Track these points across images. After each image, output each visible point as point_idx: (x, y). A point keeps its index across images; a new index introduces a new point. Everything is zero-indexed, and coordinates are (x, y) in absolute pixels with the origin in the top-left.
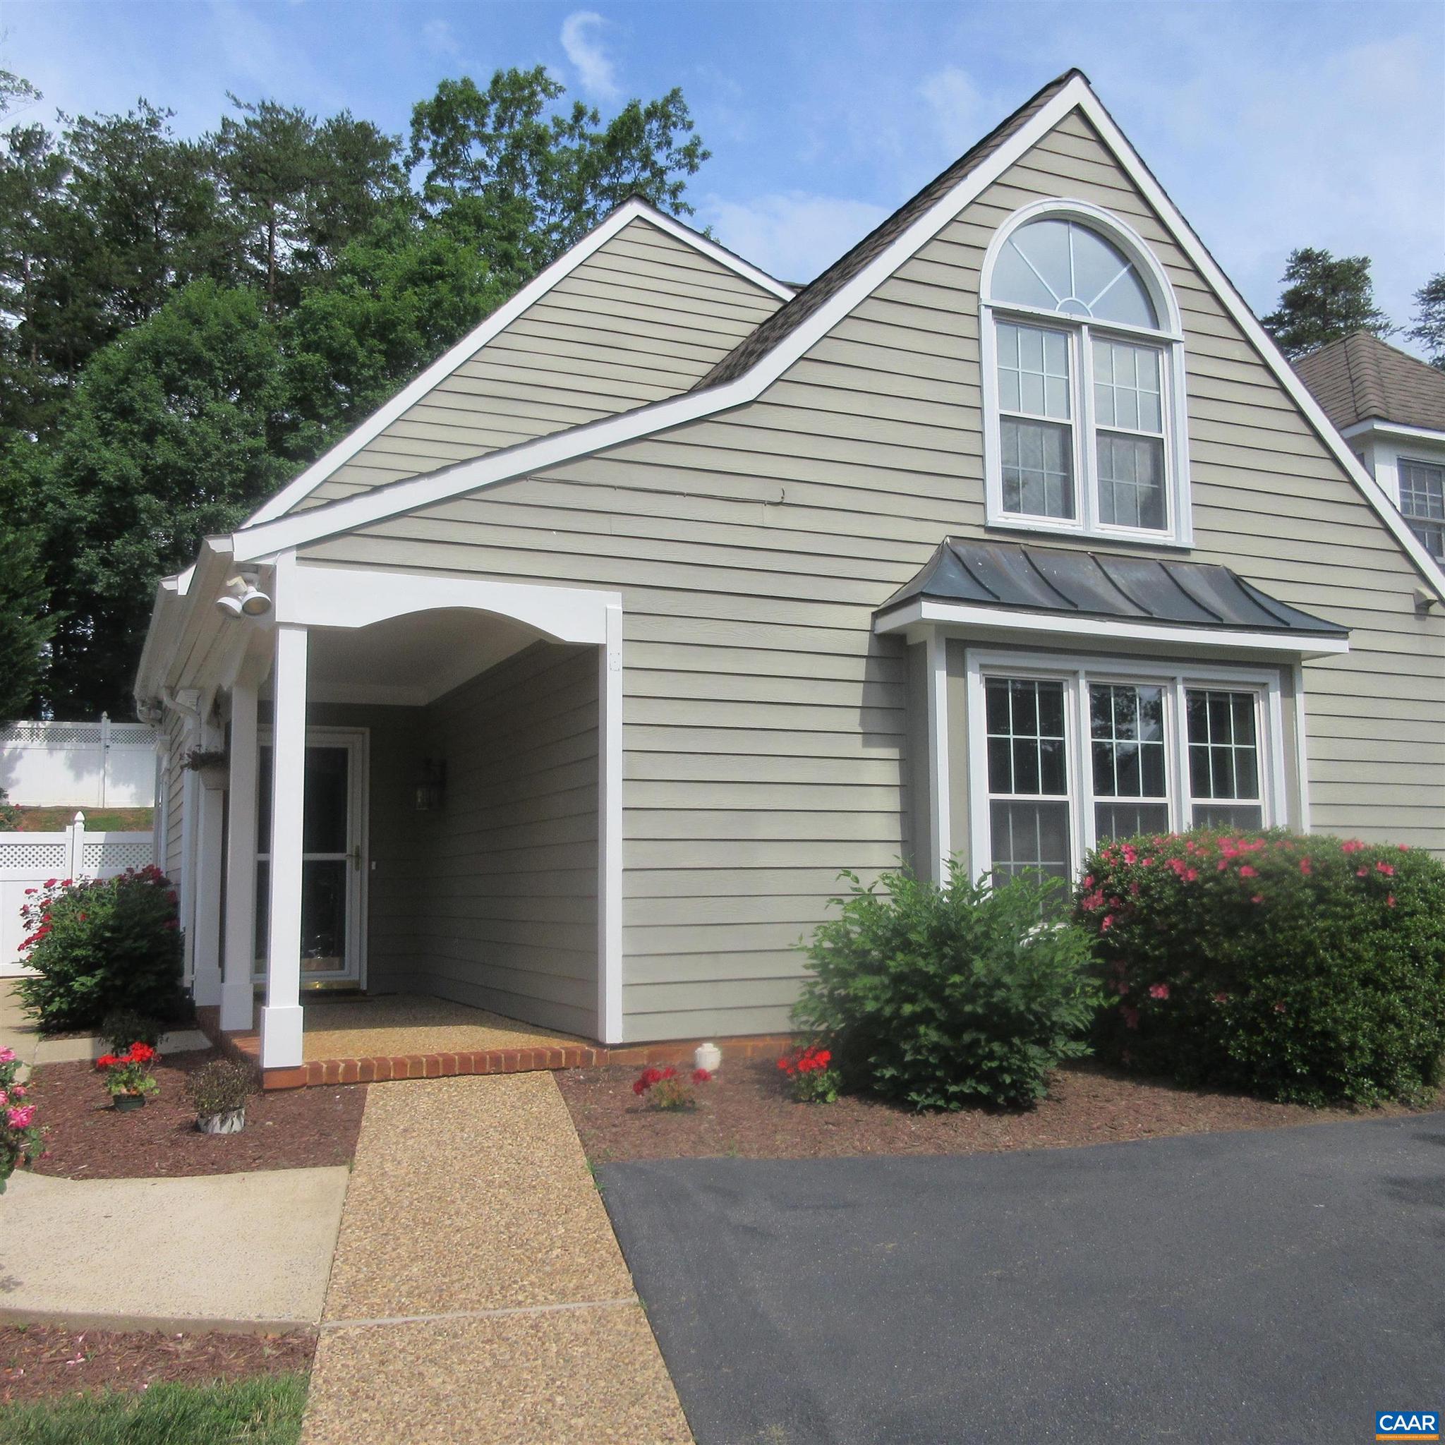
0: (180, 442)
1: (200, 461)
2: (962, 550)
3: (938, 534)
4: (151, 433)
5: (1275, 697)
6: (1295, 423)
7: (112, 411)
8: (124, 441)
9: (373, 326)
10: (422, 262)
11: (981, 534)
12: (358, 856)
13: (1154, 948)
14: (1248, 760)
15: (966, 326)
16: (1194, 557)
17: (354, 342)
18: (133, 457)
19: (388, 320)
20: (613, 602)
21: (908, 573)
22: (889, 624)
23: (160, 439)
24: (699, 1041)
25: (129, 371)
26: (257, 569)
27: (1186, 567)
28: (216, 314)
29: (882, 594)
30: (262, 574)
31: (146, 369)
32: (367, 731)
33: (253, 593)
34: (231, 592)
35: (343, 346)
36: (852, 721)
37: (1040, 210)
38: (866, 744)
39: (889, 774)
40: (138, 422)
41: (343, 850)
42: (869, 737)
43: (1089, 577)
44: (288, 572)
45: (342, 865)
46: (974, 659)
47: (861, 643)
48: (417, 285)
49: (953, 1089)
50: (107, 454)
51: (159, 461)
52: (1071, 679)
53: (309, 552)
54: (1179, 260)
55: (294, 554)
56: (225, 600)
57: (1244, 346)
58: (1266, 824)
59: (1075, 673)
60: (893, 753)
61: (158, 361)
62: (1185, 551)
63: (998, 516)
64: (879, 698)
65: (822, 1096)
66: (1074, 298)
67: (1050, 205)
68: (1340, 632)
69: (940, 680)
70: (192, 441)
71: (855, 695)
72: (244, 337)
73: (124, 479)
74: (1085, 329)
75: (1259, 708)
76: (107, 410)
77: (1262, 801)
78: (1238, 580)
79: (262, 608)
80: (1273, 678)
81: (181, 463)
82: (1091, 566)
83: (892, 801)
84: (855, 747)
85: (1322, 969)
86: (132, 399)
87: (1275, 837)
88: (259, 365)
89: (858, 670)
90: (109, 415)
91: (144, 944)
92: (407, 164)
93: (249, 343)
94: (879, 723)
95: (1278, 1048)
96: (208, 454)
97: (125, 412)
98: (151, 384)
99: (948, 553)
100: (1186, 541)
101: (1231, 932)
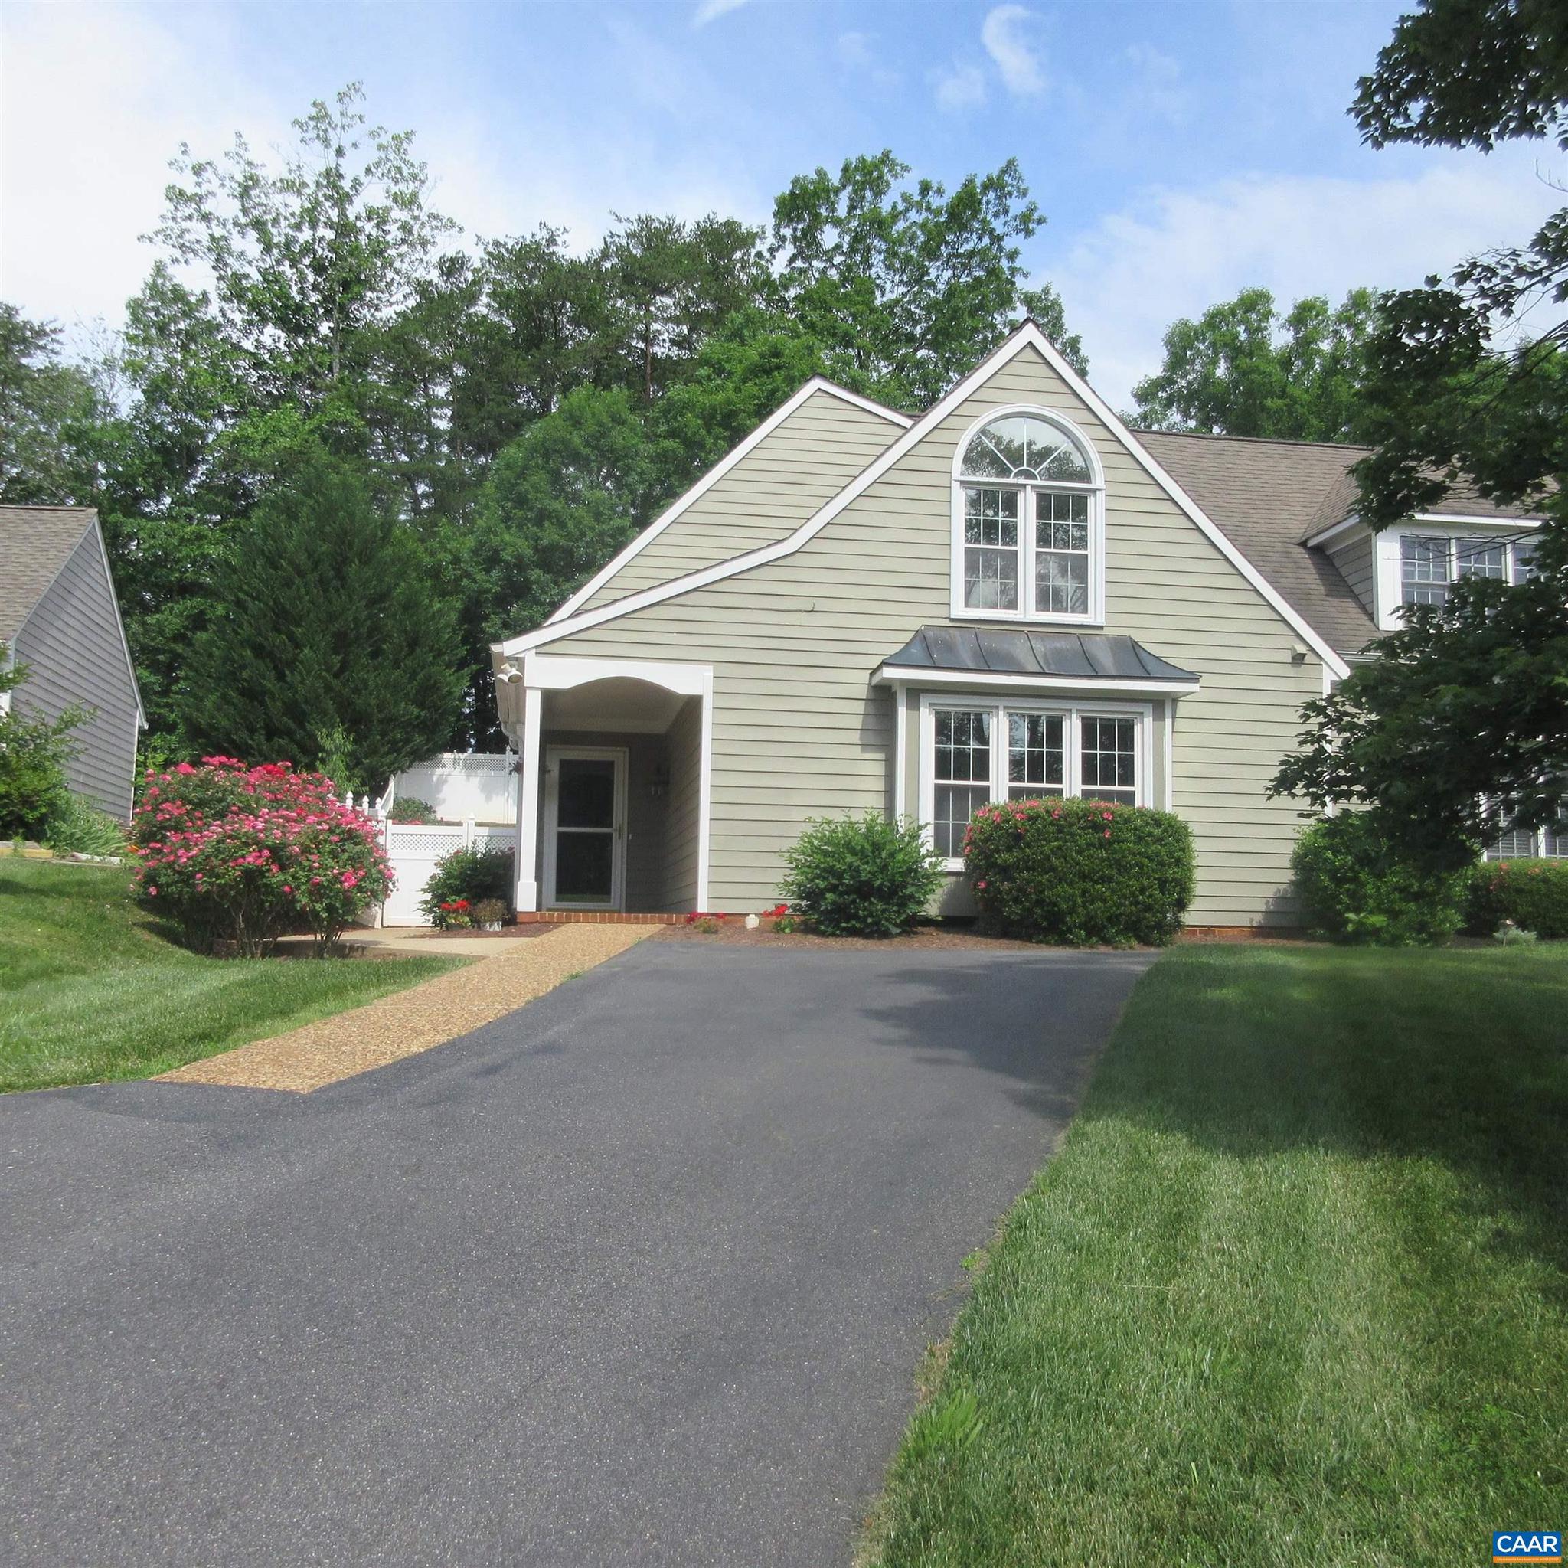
0: (561, 525)
1: (577, 540)
2: (930, 634)
3: (917, 624)
4: (542, 517)
5: (1148, 721)
6: (1196, 537)
7: (512, 500)
8: (520, 526)
9: (719, 417)
10: (762, 356)
11: (947, 623)
12: (620, 831)
13: (980, 860)
14: (1128, 764)
15: (941, 494)
16: (1105, 631)
17: (703, 432)
18: (527, 539)
19: (731, 410)
20: (708, 671)
21: (894, 649)
22: (876, 679)
23: (547, 524)
24: (748, 915)
25: (525, 467)
26: (517, 659)
27: (1098, 638)
28: (593, 415)
29: (875, 662)
30: (518, 661)
31: (537, 466)
32: (627, 750)
33: (514, 672)
34: (502, 671)
35: (694, 434)
36: (855, 737)
37: (999, 414)
38: (863, 751)
39: (880, 769)
40: (531, 509)
41: (610, 826)
42: (865, 747)
43: (1020, 650)
44: (532, 661)
45: (610, 835)
46: (925, 700)
47: (863, 692)
48: (757, 376)
49: (844, 925)
50: (507, 537)
51: (545, 542)
52: (994, 711)
53: (541, 649)
54: (1102, 433)
55: (534, 651)
56: (501, 676)
57: (1156, 488)
58: (1138, 804)
59: (997, 707)
60: (881, 756)
61: (547, 455)
62: (1101, 627)
63: (959, 610)
64: (872, 723)
65: (783, 930)
66: (1025, 467)
67: (1006, 410)
68: (1193, 677)
69: (902, 712)
70: (571, 525)
71: (857, 722)
72: (614, 433)
73: (519, 558)
74: (1028, 488)
75: (1137, 729)
76: (508, 499)
77: (1136, 788)
78: (1135, 645)
79: (517, 680)
80: (1148, 710)
81: (562, 542)
82: (1023, 639)
83: (880, 785)
84: (856, 752)
85: (1053, 869)
86: (527, 492)
87: (1142, 813)
88: (626, 456)
89: (860, 707)
90: (509, 504)
91: (489, 879)
92: (772, 250)
93: (619, 438)
94: (871, 738)
95: (1030, 911)
96: (583, 534)
97: (521, 502)
98: (539, 478)
99: (920, 636)
100: (1100, 621)
101: (1009, 849)
